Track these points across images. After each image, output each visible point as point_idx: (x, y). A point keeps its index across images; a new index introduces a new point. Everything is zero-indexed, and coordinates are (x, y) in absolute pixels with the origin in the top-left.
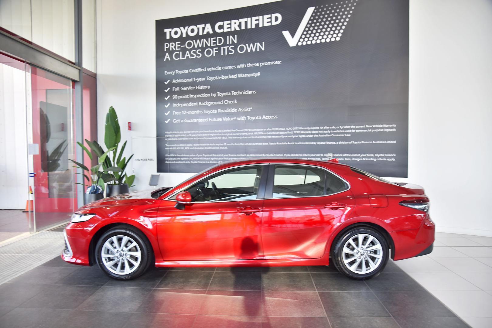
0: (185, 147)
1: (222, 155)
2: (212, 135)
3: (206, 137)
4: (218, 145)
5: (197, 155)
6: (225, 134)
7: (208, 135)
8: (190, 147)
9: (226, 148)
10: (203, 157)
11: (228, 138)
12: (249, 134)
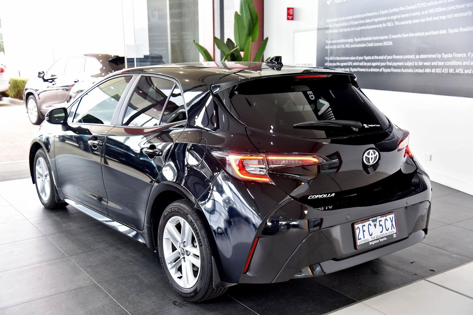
0: (345, 43)
1: (385, 57)
2: (376, 20)
3: (369, 25)
4: (382, 38)
5: (357, 58)
6: (392, 17)
7: (372, 20)
8: (351, 43)
9: (391, 43)
10: (364, 60)
11: (394, 24)
12: (423, 13)
